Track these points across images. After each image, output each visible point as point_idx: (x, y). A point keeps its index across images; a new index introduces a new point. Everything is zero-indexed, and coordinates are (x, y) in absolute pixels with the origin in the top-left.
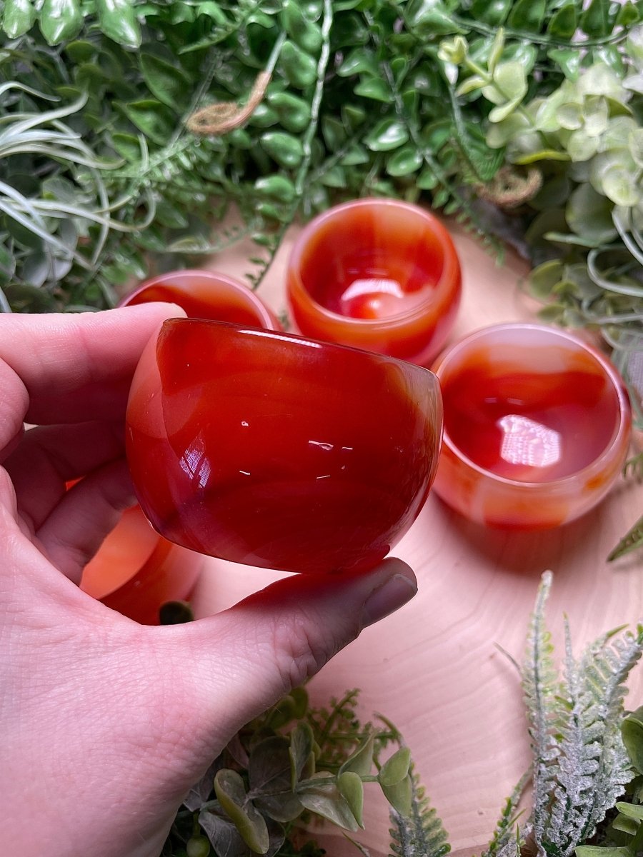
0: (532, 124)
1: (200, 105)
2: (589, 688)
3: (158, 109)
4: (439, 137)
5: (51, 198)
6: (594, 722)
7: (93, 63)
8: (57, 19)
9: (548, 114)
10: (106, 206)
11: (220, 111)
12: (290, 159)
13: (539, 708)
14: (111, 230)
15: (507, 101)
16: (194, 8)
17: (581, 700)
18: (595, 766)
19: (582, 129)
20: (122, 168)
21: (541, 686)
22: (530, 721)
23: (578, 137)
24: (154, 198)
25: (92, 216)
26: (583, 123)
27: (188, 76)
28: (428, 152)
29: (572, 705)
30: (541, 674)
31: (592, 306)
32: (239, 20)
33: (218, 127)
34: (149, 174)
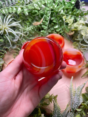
0: (73, 26)
1: (34, 22)
2: (77, 90)
3: (29, 22)
4: (62, 27)
5: (16, 31)
6: (78, 94)
7: (22, 17)
8: (19, 11)
9: (75, 25)
10: (23, 33)
12: (45, 29)
13: (71, 92)
14: (23, 36)
15: (70, 23)
16: (35, 11)
18: (78, 99)
20: (25, 29)
21: (72, 90)
22: (70, 94)
23: (79, 28)
24: (28, 33)
25: (21, 34)
26: (79, 26)
27: (33, 19)
28: (61, 29)
29: (75, 92)
30: (72, 88)
31: (80, 47)
32: (40, 13)
33: (37, 24)
34: (28, 30)
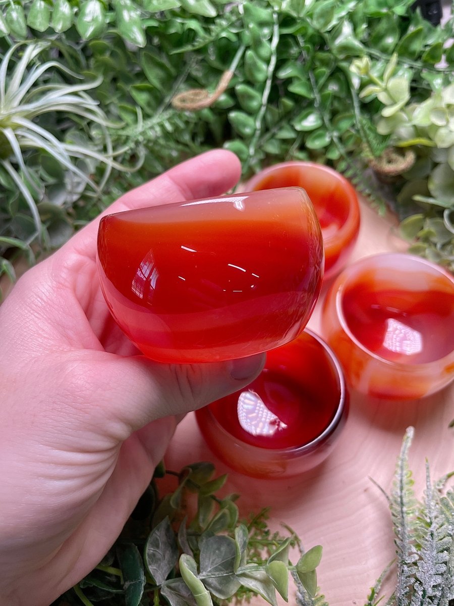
0: (410, 120)
1: (178, 90)
2: (442, 513)
3: (151, 90)
4: (345, 125)
5: (72, 143)
6: (444, 537)
7: (107, 57)
8: (88, 22)
9: (422, 114)
10: (110, 152)
11: (196, 95)
12: (248, 131)
13: (403, 525)
14: (113, 169)
15: (394, 103)
16: (183, 24)
17: (436, 521)
18: (444, 568)
19: (446, 126)
20: (123, 129)
21: (405, 509)
22: (397, 533)
23: (443, 132)
24: (142, 153)
25: (101, 157)
26: (448, 122)
27: (173, 71)
28: (335, 134)
29: (430, 524)
30: (405, 500)
31: (444, 246)
32: (213, 34)
33: (195, 105)
34: (143, 133)
